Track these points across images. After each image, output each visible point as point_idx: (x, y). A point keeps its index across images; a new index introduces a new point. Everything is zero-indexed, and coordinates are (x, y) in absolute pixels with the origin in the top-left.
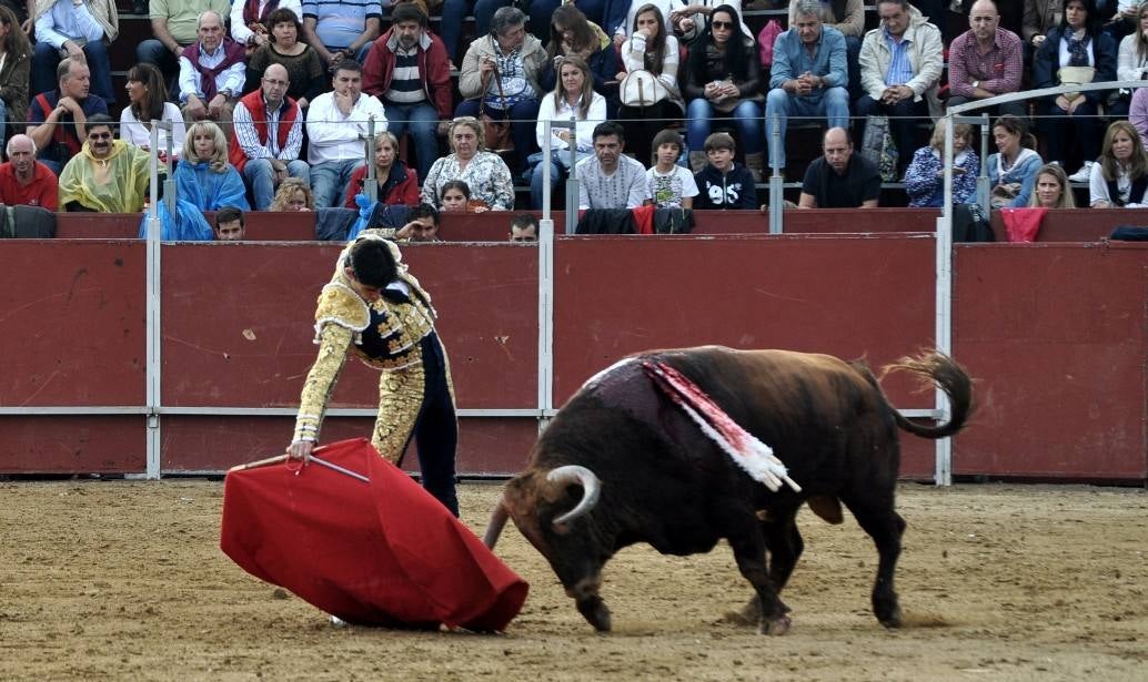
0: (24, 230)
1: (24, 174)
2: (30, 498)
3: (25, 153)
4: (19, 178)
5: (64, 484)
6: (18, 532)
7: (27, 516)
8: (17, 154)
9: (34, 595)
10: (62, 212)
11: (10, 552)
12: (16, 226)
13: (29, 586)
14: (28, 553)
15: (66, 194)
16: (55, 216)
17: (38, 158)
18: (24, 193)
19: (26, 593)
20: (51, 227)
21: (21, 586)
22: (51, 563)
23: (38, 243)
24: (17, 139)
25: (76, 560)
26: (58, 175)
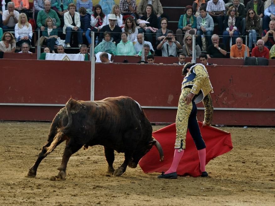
0: (260, 63)
1: (261, 50)
2: (260, 132)
3: (261, 44)
4: (260, 51)
5: (269, 128)
6: (257, 140)
7: (260, 136)
8: (259, 44)
9: (261, 156)
10: (270, 59)
11: (255, 145)
12: (258, 62)
13: (260, 154)
14: (260, 146)
15: (272, 55)
16: (268, 60)
17: (265, 45)
18: (261, 54)
19: (259, 156)
20: (267, 63)
21: (257, 154)
22: (265, 148)
23: (264, 67)
24: (259, 40)
25: (272, 147)
26: (270, 50)
